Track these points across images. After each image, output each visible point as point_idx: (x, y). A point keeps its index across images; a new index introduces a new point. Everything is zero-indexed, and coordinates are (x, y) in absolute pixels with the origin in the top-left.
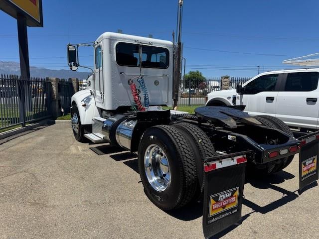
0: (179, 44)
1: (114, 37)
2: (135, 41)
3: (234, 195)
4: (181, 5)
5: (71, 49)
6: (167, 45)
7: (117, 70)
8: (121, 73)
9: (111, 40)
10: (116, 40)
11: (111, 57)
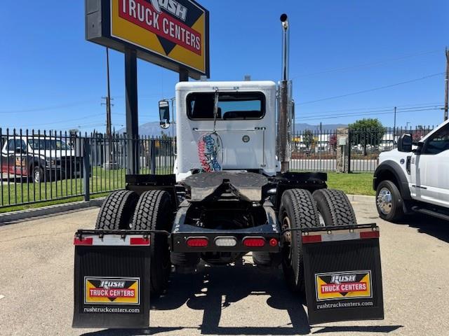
0: (285, 83)
1: (185, 87)
2: (213, 88)
3: (131, 288)
4: (286, 29)
5: (164, 104)
6: (263, 87)
7: (189, 126)
8: (194, 129)
9: (182, 90)
10: (188, 90)
11: (182, 110)
